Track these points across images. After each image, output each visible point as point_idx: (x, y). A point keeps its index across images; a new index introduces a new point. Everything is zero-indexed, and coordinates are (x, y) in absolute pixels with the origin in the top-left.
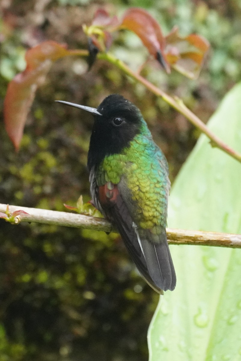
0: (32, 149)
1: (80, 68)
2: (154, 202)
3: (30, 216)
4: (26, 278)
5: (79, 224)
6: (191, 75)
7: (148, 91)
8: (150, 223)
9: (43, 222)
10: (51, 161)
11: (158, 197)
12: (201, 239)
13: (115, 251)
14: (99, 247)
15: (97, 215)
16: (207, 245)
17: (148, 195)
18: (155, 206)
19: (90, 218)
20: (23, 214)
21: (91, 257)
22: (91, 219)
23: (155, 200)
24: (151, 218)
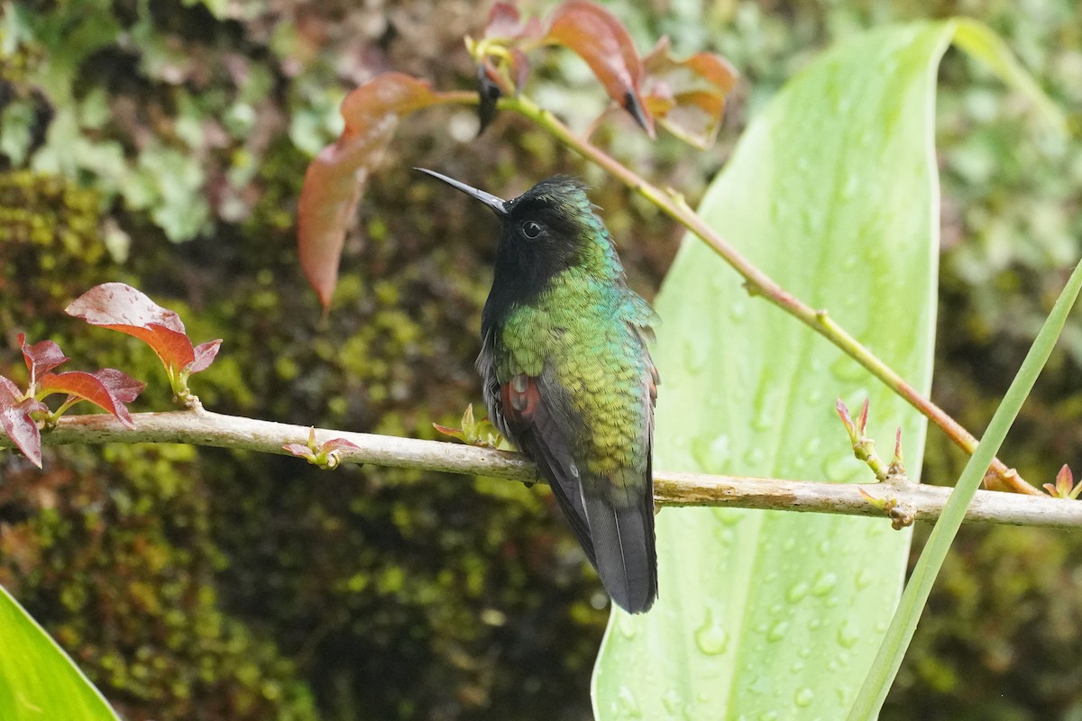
0: (365, 306)
1: (463, 129)
2: (617, 413)
3: (361, 452)
4: (358, 583)
5: (467, 466)
6: (699, 141)
7: (611, 178)
8: (608, 463)
9: (389, 463)
10: (405, 330)
11: (625, 401)
12: (731, 494)
13: (548, 522)
14: (514, 513)
15: (505, 446)
16: (743, 506)
17: (602, 399)
18: (620, 422)
19: (491, 452)
20: (346, 446)
21: (496, 536)
22: (493, 455)
23: (619, 409)
24: (610, 451)
